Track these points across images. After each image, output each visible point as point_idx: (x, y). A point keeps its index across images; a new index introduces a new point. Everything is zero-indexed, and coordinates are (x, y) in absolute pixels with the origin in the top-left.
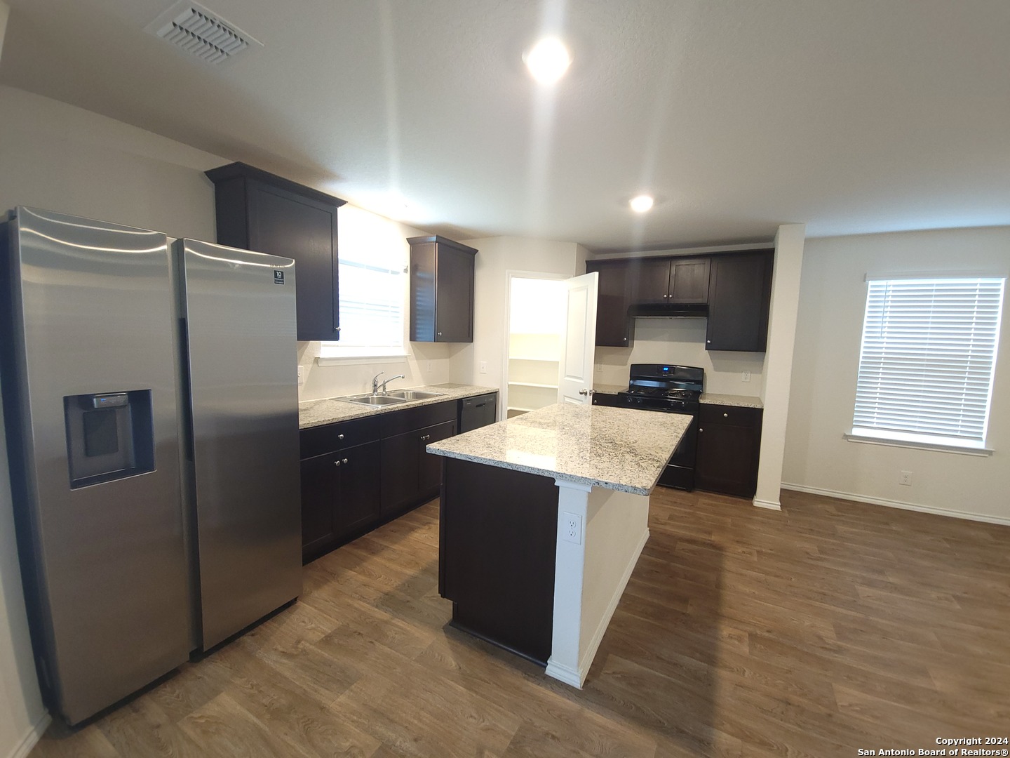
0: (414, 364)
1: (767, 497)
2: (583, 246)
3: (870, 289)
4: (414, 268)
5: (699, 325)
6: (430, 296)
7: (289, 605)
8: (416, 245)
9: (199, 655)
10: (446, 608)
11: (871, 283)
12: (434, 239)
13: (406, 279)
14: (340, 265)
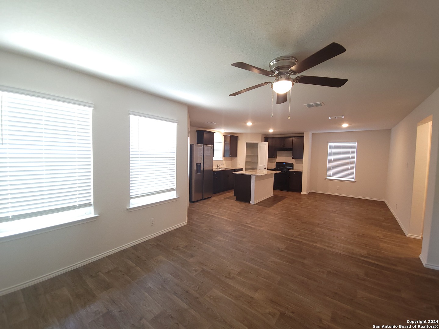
0: (224, 162)
1: (304, 191)
2: (263, 135)
3: (329, 145)
4: (225, 141)
5: (290, 153)
6: (228, 147)
7: (211, 197)
8: (225, 137)
9: (203, 199)
10: (235, 198)
11: (329, 143)
12: (229, 135)
13: (223, 144)
14: (214, 143)
